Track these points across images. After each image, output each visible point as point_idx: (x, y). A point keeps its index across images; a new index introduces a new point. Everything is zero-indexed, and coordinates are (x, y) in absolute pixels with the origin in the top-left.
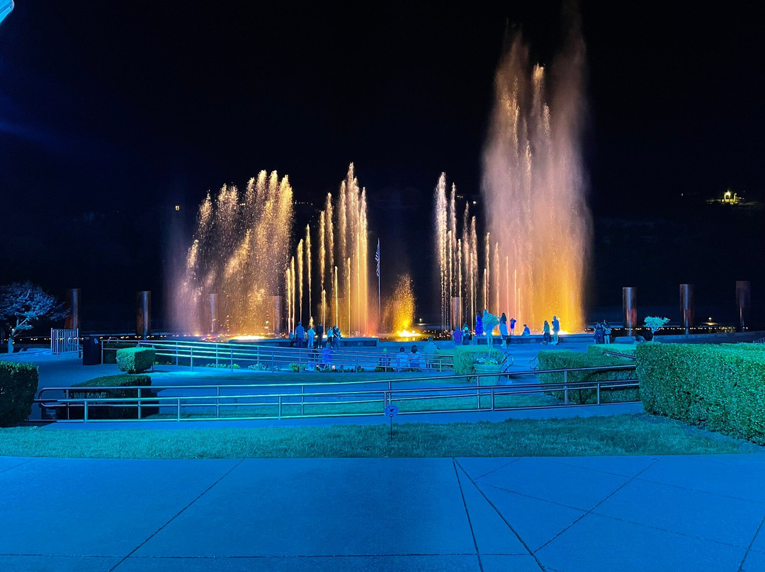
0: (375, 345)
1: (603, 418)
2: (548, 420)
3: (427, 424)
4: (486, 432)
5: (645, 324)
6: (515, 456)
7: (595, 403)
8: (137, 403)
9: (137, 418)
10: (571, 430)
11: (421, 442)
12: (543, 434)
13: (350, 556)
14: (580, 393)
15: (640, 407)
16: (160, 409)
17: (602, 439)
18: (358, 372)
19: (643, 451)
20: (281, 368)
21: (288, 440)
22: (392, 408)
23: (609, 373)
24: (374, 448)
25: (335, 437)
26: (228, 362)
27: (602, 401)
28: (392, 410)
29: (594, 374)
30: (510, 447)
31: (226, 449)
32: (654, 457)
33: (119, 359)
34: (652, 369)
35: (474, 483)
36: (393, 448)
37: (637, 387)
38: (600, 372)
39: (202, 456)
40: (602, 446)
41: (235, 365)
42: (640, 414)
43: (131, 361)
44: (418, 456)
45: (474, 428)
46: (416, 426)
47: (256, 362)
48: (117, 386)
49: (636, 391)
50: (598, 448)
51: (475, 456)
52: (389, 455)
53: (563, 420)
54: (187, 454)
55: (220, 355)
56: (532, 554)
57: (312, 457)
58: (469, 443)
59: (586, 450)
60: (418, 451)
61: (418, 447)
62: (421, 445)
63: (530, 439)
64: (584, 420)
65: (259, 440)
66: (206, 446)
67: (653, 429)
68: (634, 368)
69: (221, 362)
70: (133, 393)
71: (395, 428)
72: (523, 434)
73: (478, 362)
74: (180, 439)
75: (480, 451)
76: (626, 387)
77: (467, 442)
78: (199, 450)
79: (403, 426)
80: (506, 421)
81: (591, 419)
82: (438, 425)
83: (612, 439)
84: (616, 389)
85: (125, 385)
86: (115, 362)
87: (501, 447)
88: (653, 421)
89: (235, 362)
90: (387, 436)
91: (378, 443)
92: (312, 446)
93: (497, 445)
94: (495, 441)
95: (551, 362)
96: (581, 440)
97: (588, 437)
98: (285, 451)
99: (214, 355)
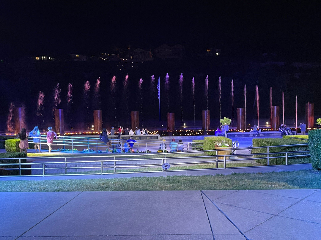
0: (158, 139)
1: (289, 172)
2: (257, 173)
3: (187, 176)
4: (220, 179)
5: (317, 122)
6: (236, 189)
7: (285, 164)
8: (18, 166)
9: (19, 175)
10: (269, 178)
11: (183, 184)
12: (253, 180)
13: (142, 235)
14: (276, 160)
15: (311, 166)
16: (32, 170)
17: (286, 182)
18: (147, 152)
19: (310, 187)
20: (102, 151)
21: (107, 183)
22: (166, 165)
23: (293, 148)
24: (156, 187)
25: (134, 181)
26: (70, 148)
27: (288, 164)
29: (285, 149)
30: (233, 186)
31: (72, 187)
32: (315, 190)
33: (7, 145)
34: (317, 144)
35: (212, 202)
36: (167, 187)
38: (288, 148)
39: (59, 191)
40: (286, 185)
41: (75, 149)
42: (310, 170)
43: (14, 147)
44: (180, 190)
45: (214, 178)
46: (180, 177)
47: (87, 147)
48: (7, 158)
49: (309, 158)
50: (284, 186)
51: (213, 190)
52: (164, 190)
53: (266, 173)
54: (50, 190)
55: (65, 143)
56: (242, 234)
57: (120, 190)
58: (210, 184)
59: (277, 187)
60: (181, 188)
61: (181, 186)
62: (183, 185)
63: (245, 182)
64: (277, 173)
65: (90, 183)
66: (61, 186)
67: (317, 177)
68: (307, 146)
69: (66, 147)
70: (17, 161)
71: (167, 178)
72: (242, 180)
73: (218, 146)
74: (45, 183)
75: (217, 187)
76: (303, 157)
77: (209, 184)
78: (57, 188)
79: (173, 177)
80: (233, 174)
81: (281, 173)
82: (193, 176)
83: (293, 181)
84: (298, 158)
85: (11, 157)
86: (4, 148)
87: (228, 186)
88: (317, 173)
89: (75, 147)
90: (163, 181)
91: (158, 184)
92: (121, 186)
93: (226, 185)
94: (225, 183)
95: (260, 143)
96: (275, 182)
97: (279, 180)
98: (105, 188)
99: (63, 143)
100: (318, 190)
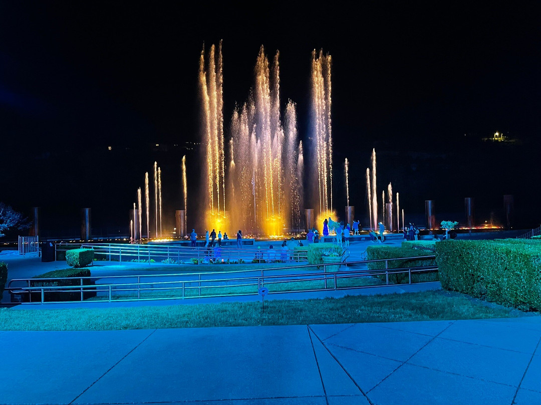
0: (252, 244)
1: (413, 294)
2: (375, 296)
3: (289, 301)
4: (331, 306)
5: (441, 226)
6: (352, 322)
7: (408, 283)
8: (80, 289)
9: (80, 300)
10: (391, 303)
11: (285, 314)
12: (371, 307)
13: (233, 400)
14: (397, 276)
15: (439, 285)
16: (97, 293)
17: (413, 309)
18: (240, 263)
19: (442, 317)
20: (185, 261)
21: (189, 314)
22: (264, 289)
23: (417, 261)
24: (251, 319)
25: (223, 311)
26: (146, 258)
27: (413, 282)
28: (263, 291)
29: (406, 262)
30: (348, 316)
31: (144, 322)
32: (449, 321)
33: (68, 257)
34: (447, 258)
35: (322, 343)
36: (265, 319)
37: (437, 271)
38: (410, 260)
39: (126, 328)
40: (413, 314)
41: (152, 260)
42: (439, 290)
43: (77, 259)
44: (282, 324)
45: (323, 303)
46: (281, 302)
47: (167, 258)
48: (66, 277)
49: (436, 273)
50: (410, 316)
51: (323, 324)
52: (261, 324)
53: (386, 295)
54: (115, 327)
55: (141, 253)
56: (364, 395)
57: (206, 327)
58: (319, 314)
59: (401, 317)
60: (282, 321)
61: (283, 317)
62: (284, 316)
63: (362, 310)
64: (399, 295)
65: (168, 315)
66: (129, 321)
67: (448, 301)
68: (434, 258)
69: (141, 258)
70: (77, 282)
71: (266, 304)
72: (357, 307)
73: (325, 255)
74: (110, 315)
75: (327, 319)
76: (429, 271)
77: (317, 314)
78: (124, 323)
79: (272, 302)
80: (345, 297)
81: (404, 294)
82: (297, 301)
83: (420, 308)
84: (422, 272)
85: (71, 276)
86: (65, 259)
87: (342, 316)
88: (448, 296)
89: (152, 258)
90: (260, 310)
91: (254, 316)
92: (206, 318)
93: (338, 315)
94: (337, 312)
95: (376, 254)
96: (398, 310)
97: (403, 307)
98: (186, 323)
99: (137, 253)
100: (453, 321)
